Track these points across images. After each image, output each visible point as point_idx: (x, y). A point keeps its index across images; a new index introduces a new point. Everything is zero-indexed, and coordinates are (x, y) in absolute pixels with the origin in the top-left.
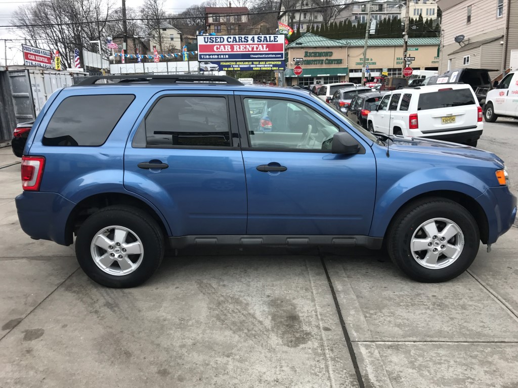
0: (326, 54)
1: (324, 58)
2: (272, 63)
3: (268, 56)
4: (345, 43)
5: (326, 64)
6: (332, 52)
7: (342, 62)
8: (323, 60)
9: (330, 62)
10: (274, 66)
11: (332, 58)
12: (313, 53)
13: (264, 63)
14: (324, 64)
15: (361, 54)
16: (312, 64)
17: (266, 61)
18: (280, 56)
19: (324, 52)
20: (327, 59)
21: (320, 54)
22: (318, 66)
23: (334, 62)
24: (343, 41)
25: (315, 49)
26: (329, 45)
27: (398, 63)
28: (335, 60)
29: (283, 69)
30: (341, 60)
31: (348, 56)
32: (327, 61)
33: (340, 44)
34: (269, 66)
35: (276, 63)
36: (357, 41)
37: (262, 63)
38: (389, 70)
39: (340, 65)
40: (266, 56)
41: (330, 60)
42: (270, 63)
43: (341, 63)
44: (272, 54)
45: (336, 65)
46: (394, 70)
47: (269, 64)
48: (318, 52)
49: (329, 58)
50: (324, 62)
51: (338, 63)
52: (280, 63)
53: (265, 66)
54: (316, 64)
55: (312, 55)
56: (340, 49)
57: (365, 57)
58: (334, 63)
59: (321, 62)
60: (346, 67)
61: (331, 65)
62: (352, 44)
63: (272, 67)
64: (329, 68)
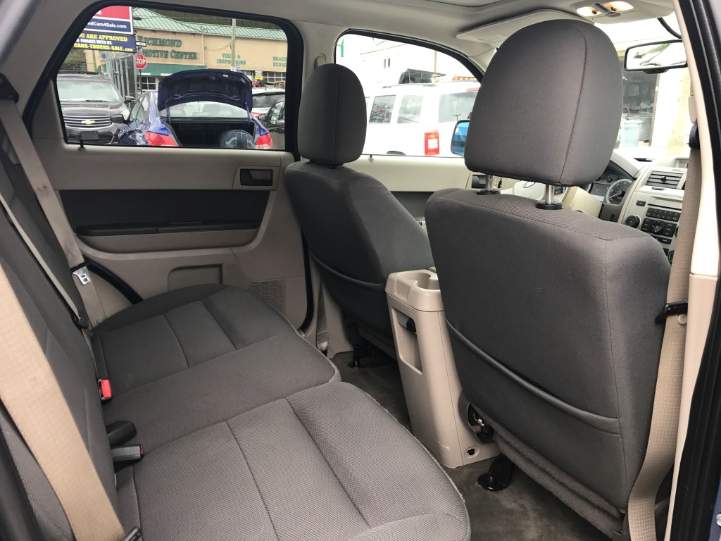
0: (172, 43)
1: (169, 49)
2: (111, 38)
3: (102, 25)
4: (200, 29)
5: (172, 57)
6: (180, 41)
7: (197, 56)
8: (167, 52)
9: (179, 55)
10: (116, 43)
11: (181, 49)
12: (150, 39)
13: (95, 36)
14: (170, 58)
15: (226, 47)
16: (150, 56)
17: (99, 34)
18: (125, 27)
19: (168, 40)
20: (174, 51)
21: (162, 43)
22: (160, 61)
23: (184, 56)
24: (196, 25)
25: (154, 34)
26: (175, 30)
27: (275, 64)
28: (185, 53)
29: (131, 50)
30: (195, 53)
31: (205, 48)
32: (173, 54)
33: (192, 30)
34: (105, 42)
35: (117, 38)
36: (216, 27)
37: (91, 36)
38: (265, 73)
39: (194, 61)
40: (98, 24)
41: (178, 52)
42: (107, 37)
43: (195, 58)
44: (110, 22)
45: (187, 60)
46: (271, 74)
47: (105, 40)
48: (159, 39)
49: (177, 49)
50: (169, 55)
51: (191, 58)
52: (125, 39)
53: (98, 42)
54: (158, 57)
55: (150, 42)
56: (193, 36)
57: (233, 52)
58: (186, 58)
59: (166, 54)
60: (204, 65)
61: (181, 60)
62: (209, 31)
63: (110, 46)
64: (179, 65)
